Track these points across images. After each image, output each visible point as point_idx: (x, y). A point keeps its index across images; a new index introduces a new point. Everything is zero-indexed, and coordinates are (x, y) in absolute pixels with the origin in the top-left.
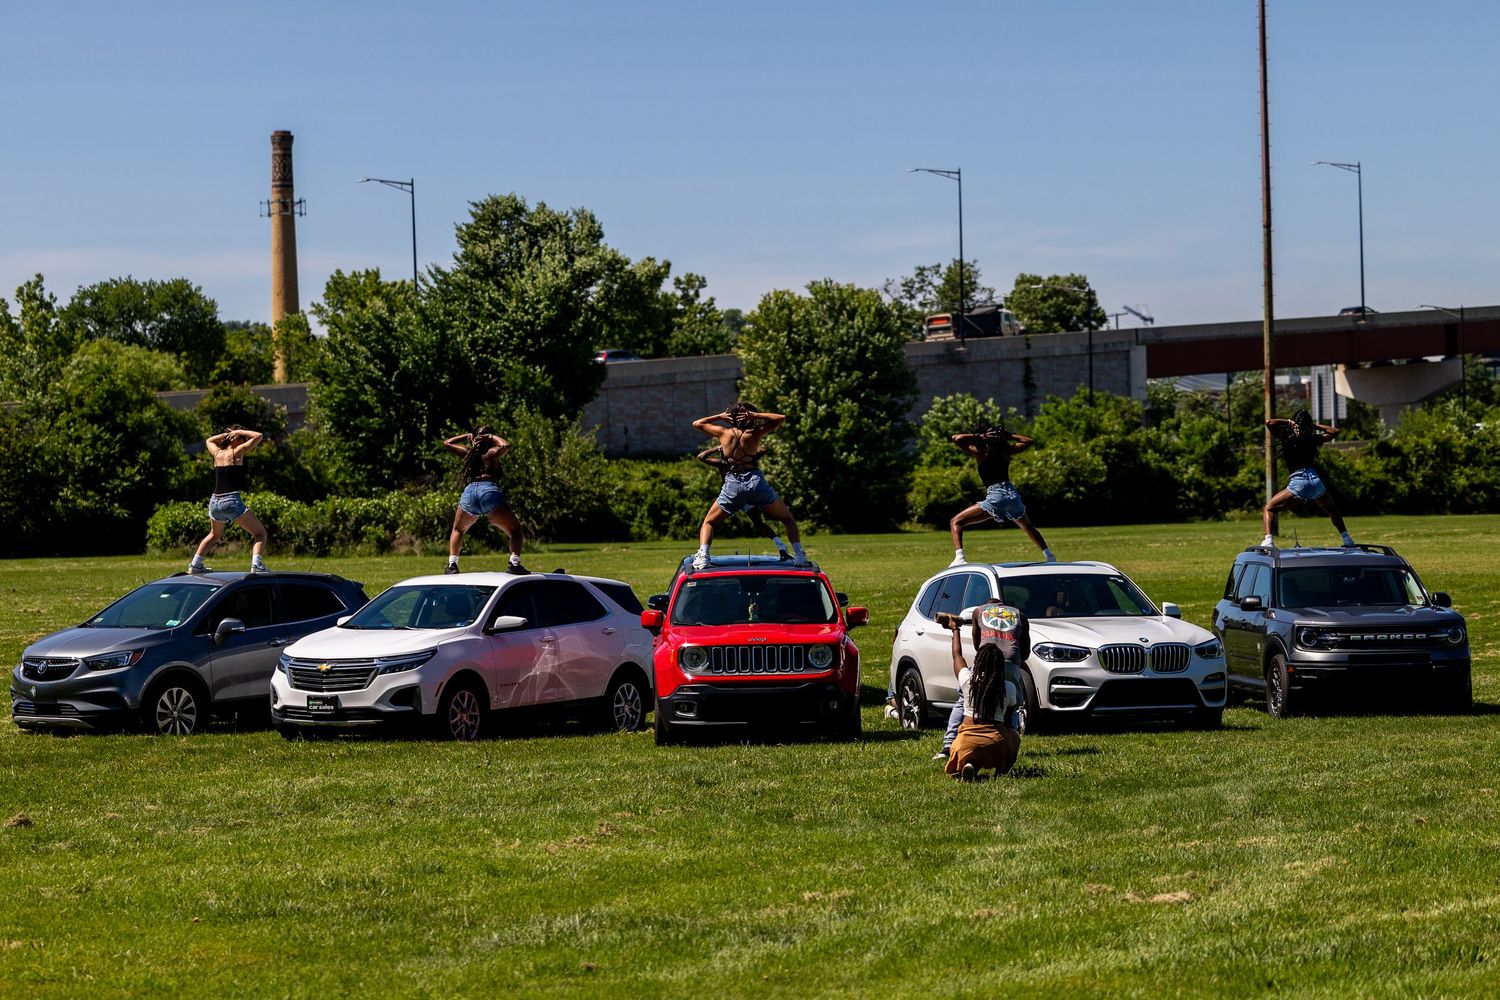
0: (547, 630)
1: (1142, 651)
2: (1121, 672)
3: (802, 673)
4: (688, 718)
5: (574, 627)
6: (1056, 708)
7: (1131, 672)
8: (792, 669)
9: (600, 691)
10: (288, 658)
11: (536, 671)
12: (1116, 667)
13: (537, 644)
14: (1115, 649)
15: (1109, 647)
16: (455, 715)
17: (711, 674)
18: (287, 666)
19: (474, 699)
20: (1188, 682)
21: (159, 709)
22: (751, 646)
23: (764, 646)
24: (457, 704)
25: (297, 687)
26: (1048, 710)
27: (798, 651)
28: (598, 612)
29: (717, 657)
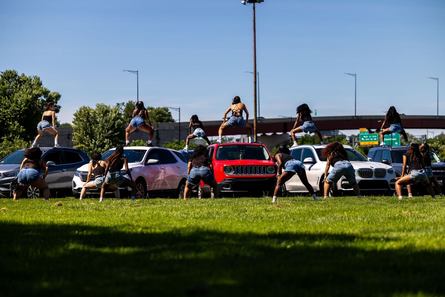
0: (162, 165)
1: (372, 171)
2: (365, 177)
3: (266, 175)
4: (228, 190)
5: (169, 165)
6: (344, 189)
7: (368, 177)
8: (262, 173)
9: (176, 187)
10: (80, 172)
11: (160, 178)
12: (363, 176)
13: (160, 170)
14: (363, 170)
15: (361, 169)
16: (137, 192)
17: (235, 175)
18: (80, 174)
19: (143, 187)
20: (386, 181)
21: (28, 191)
22: (249, 166)
23: (253, 166)
24: (139, 188)
25: (84, 181)
26: (341, 190)
27: (264, 168)
28: (175, 161)
29: (237, 169)
